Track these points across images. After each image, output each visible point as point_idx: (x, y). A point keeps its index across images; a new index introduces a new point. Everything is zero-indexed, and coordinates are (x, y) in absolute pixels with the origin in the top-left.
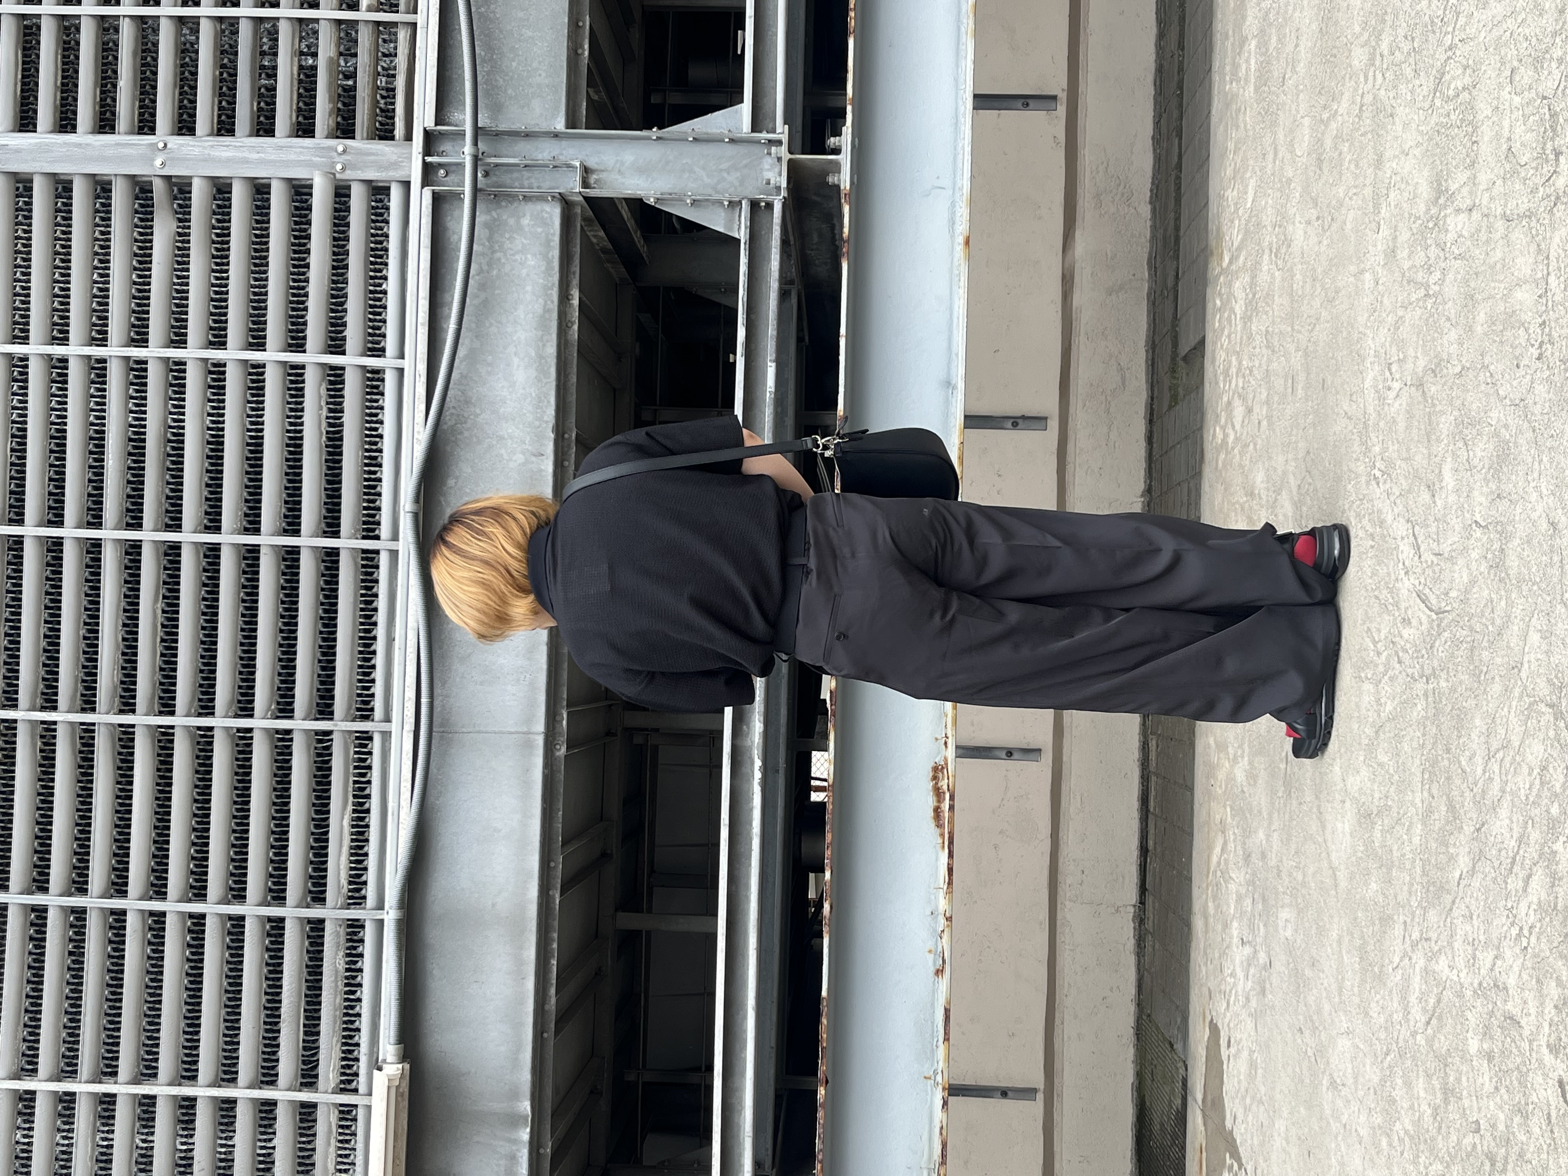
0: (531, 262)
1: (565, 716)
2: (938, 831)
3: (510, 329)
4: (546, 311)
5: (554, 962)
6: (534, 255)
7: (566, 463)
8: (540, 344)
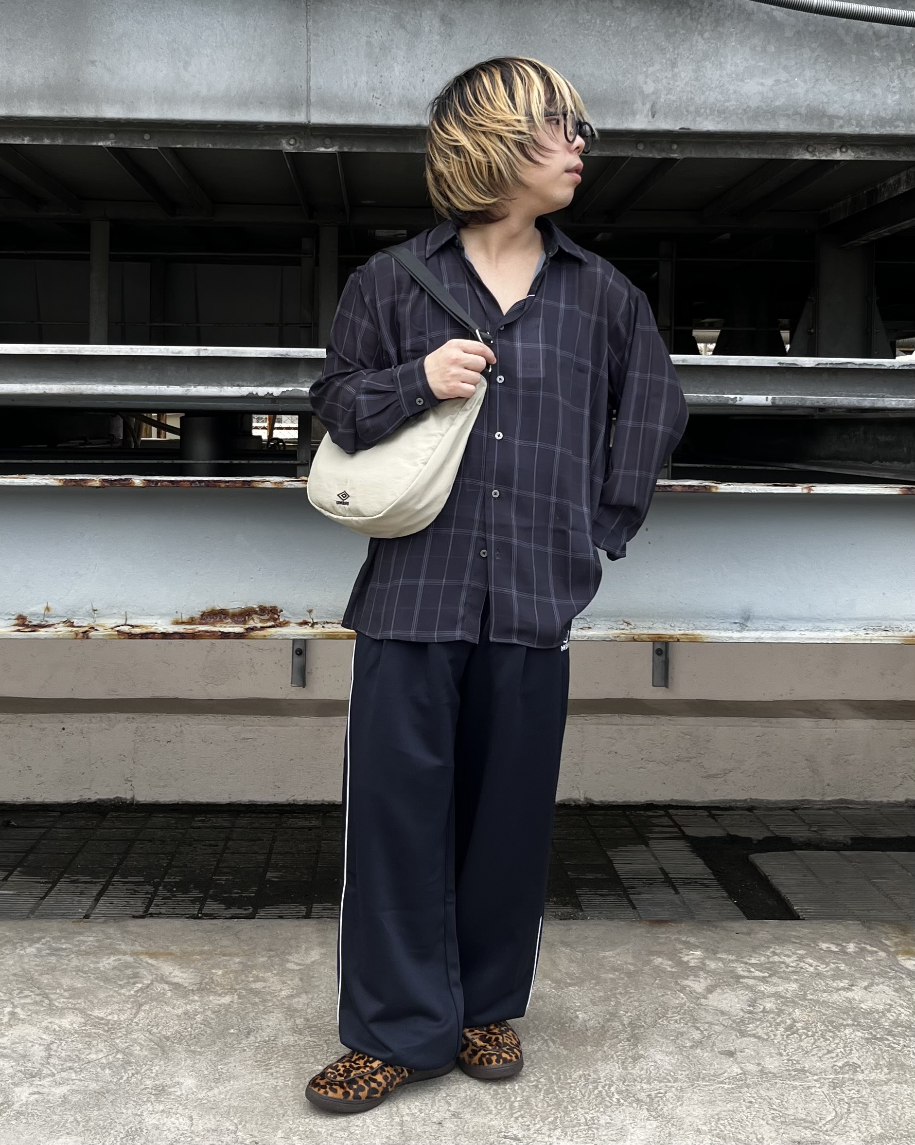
0: (891, 100)
1: (330, 150)
2: (197, 615)
3: (808, 73)
4: (832, 118)
5: (26, 141)
6: (900, 104)
7: (641, 147)
8: (790, 112)
